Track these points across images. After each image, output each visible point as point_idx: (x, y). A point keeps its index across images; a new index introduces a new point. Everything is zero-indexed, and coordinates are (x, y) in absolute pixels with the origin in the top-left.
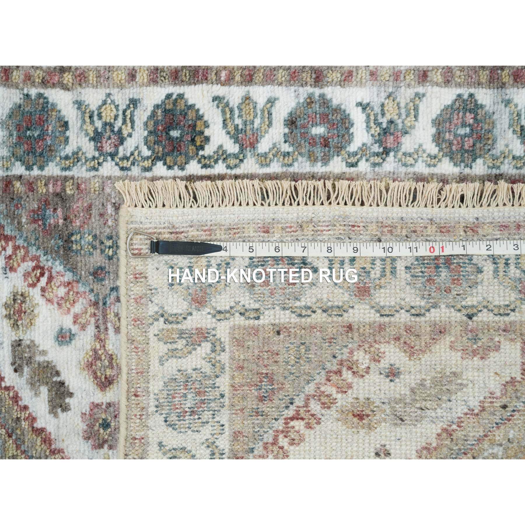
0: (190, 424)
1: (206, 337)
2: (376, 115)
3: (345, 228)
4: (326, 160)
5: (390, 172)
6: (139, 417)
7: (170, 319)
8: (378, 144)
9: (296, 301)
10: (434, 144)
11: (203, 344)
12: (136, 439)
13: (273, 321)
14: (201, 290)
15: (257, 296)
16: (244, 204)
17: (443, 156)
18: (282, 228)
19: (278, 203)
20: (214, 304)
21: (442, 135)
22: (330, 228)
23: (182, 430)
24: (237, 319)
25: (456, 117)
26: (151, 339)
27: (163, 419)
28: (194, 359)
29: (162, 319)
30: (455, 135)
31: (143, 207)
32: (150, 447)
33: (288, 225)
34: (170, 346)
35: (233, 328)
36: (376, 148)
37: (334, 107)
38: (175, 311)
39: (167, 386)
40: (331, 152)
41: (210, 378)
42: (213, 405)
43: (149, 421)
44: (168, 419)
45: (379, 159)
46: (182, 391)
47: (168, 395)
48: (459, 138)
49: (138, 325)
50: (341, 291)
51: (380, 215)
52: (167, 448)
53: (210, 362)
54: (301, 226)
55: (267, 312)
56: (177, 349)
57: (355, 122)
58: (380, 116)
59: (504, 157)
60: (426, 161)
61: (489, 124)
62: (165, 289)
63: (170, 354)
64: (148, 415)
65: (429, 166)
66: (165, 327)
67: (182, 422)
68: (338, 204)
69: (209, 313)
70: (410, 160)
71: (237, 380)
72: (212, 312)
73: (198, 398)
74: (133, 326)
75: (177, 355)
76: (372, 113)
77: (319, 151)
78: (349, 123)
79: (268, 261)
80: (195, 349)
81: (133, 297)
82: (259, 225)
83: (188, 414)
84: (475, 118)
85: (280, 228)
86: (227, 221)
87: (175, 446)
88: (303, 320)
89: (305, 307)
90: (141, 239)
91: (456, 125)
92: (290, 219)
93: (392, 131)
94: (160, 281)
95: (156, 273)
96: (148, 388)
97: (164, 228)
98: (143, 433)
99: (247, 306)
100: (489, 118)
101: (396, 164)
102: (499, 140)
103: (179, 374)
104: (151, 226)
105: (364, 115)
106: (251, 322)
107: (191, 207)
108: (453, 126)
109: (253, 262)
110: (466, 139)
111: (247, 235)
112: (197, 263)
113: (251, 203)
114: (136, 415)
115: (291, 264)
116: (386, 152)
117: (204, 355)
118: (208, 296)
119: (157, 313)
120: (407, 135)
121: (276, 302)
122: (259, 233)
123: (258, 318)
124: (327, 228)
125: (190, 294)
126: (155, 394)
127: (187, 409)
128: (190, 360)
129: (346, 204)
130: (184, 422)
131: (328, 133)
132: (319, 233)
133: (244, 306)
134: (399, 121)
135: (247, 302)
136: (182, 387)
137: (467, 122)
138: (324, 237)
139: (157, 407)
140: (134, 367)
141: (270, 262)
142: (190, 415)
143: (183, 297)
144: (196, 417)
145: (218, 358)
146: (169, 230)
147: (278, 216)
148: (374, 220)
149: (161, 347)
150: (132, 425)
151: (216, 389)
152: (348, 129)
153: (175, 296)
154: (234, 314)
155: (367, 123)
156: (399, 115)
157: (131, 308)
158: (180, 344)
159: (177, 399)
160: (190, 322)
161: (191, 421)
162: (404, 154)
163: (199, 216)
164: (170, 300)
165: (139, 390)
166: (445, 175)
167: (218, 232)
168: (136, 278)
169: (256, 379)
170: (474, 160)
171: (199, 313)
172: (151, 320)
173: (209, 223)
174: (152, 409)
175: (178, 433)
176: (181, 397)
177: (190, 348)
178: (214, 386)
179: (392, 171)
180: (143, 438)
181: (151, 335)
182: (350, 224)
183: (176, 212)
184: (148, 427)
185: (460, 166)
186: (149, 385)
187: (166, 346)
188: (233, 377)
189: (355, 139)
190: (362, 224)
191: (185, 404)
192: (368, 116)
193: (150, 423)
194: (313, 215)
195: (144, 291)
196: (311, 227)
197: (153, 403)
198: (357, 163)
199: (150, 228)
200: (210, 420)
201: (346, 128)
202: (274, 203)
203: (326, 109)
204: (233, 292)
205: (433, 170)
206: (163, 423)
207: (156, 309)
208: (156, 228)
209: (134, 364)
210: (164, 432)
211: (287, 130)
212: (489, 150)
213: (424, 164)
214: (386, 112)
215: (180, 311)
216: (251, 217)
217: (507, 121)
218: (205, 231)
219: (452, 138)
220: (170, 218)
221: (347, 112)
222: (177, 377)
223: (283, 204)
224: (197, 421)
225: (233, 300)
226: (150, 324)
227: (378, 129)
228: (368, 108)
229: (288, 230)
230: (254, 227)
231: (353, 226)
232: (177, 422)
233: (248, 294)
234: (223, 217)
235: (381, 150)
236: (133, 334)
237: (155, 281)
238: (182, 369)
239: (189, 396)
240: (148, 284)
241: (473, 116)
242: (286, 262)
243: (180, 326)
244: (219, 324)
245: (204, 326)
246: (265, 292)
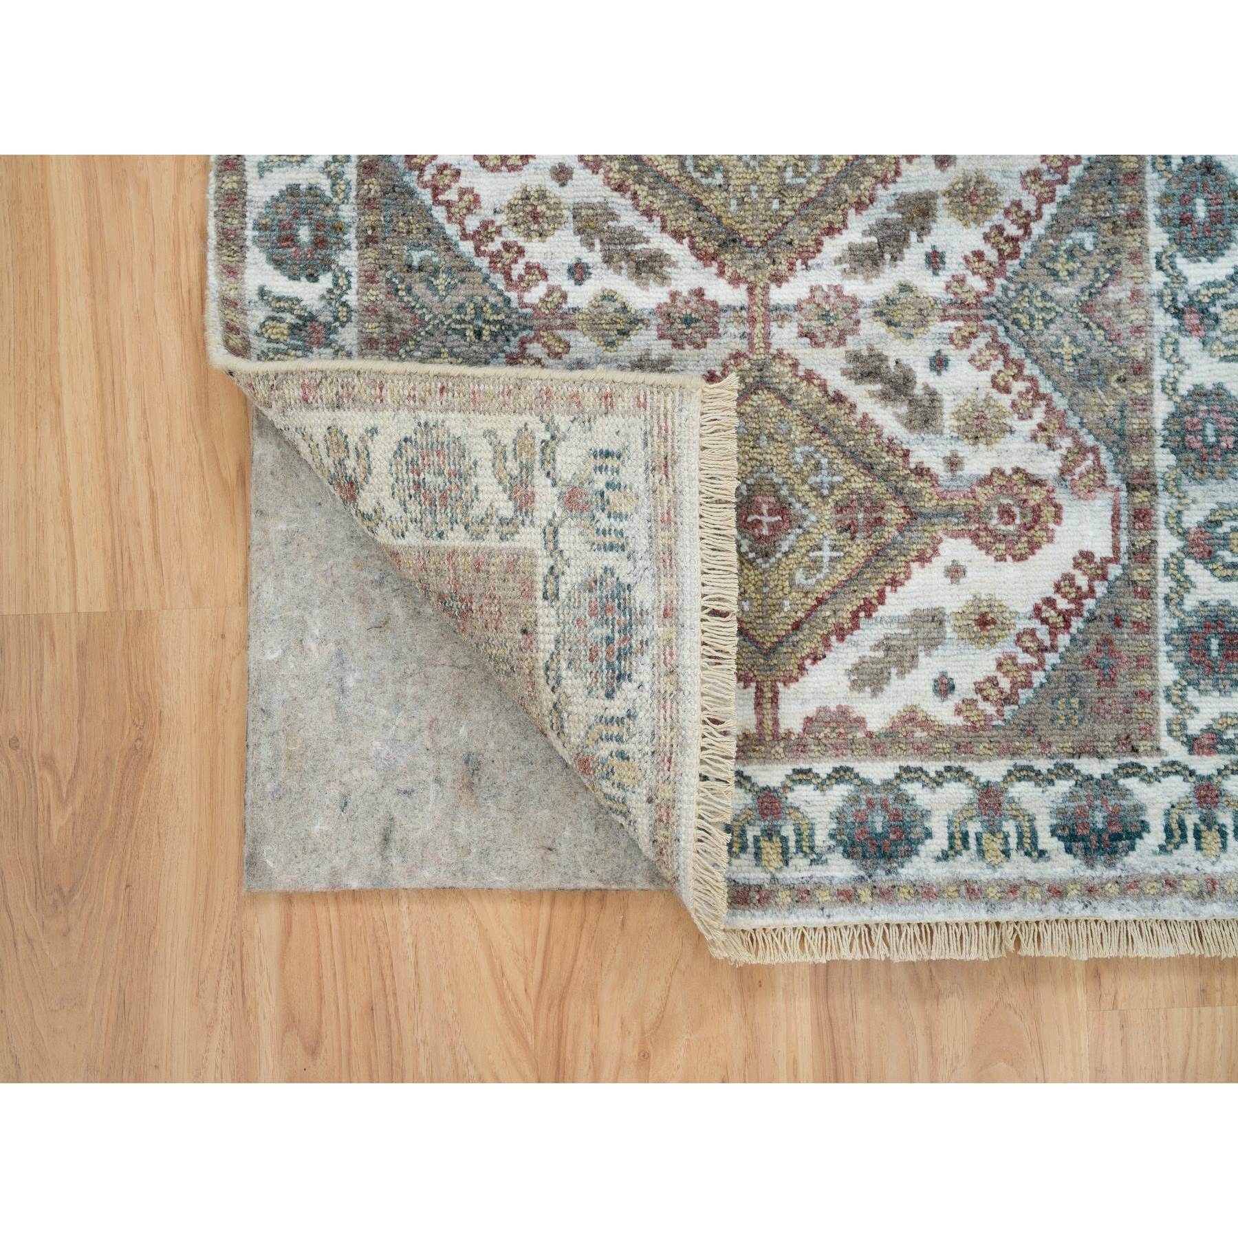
0: (403, 482)
1: (521, 510)
2: (1223, 296)
3: (668, 746)
4: (1164, 221)
5: (1152, 320)
6: (412, 394)
7: (548, 451)
8: (1187, 300)
9: (567, 662)
10: (1192, 388)
11: (511, 504)
12: (381, 389)
13: (541, 621)
14: (587, 503)
15: (576, 596)
16: (704, 578)
17: (1175, 402)
18: (670, 640)
19: (706, 634)
20: (567, 523)
21: (1204, 399)
22: (669, 720)
23: (394, 468)
24: (546, 561)
25: (1228, 420)
26: (520, 419)
27: (408, 436)
28: (491, 488)
29: (548, 436)
30: (1204, 421)
31: (702, 414)
32: (370, 414)
33: (675, 649)
34: (510, 448)
35: (532, 555)
36: (1182, 298)
37: (1233, 231)
38: (558, 458)
39: (454, 442)
40: (1173, 229)
41: (465, 514)
42: (429, 519)
43: (406, 412)
44: (409, 443)
45: (1169, 303)
46: (447, 468)
47: (443, 443)
48: (1200, 427)
49: (541, 397)
50: (582, 734)
51: (685, 806)
52: (369, 443)
53: (487, 515)
54: (672, 672)
55: (553, 612)
56: (506, 459)
57: (1215, 264)
58: (1224, 302)
59: (1179, 497)
60: (1168, 376)
61: (1221, 472)
62: (590, 444)
63: (500, 448)
64: (415, 409)
65: (1163, 381)
66: (538, 442)
67: (405, 467)
68: (704, 737)
69: (554, 515)
70: (1169, 352)
71: (461, 560)
72: (556, 519)
73: (438, 495)
74: (539, 388)
75: (498, 461)
76: (1227, 291)
77: (1173, 210)
78: (1214, 256)
79: (625, 614)
80: (505, 490)
81: (580, 390)
82: (675, 602)
83: (416, 477)
84: (1228, 450)
85: (670, 636)
86: (681, 550)
87: (372, 455)
88: (542, 672)
89: (559, 676)
90: (659, 408)
91: (1218, 421)
92: (682, 653)
93: (1206, 321)
94: (600, 437)
95: (612, 430)
96: (453, 410)
97: (673, 447)
98: (389, 400)
99: (562, 579)
100: (1230, 472)
101: (1163, 329)
102: (1202, 487)
103: (471, 462)
104: (677, 425)
105: (1224, 278)
106: (540, 586)
107: (701, 493)
108: (1215, 416)
109: (624, 591)
110: (1200, 438)
111: (662, 581)
112: (625, 497)
113: (706, 590)
114: (414, 389)
115: (620, 655)
116: (1178, 314)
117: (496, 505)
118: (578, 514)
119: (557, 428)
120: (1201, 345)
121: (567, 627)
122: (663, 601)
123: (545, 598)
124: (668, 716)
125: (582, 483)
126: (443, 421)
127: (422, 476)
128: (490, 481)
129: (703, 749)
130: (404, 471)
131: (1199, 224)
132: (662, 702)
133: (563, 573)
134: (1219, 333)
135: (568, 579)
136: (453, 467)
137: (1223, 438)
138: (656, 711)
139: (426, 424)
140: (482, 387)
141: (623, 618)
142: (414, 481)
143: (578, 472)
144: (412, 492)
145: (492, 528)
146: (670, 454)
147: (687, 634)
148: (676, 795)
149: (509, 434)
150: (401, 382)
151: (450, 526)
152: (1205, 253)
153: (579, 460)
154: (552, 556)
155: (1214, 283)
156: (1227, 333)
157: (565, 387)
158: (513, 466)
159: (436, 459)
160: (543, 482)
161: (406, 483)
162: (1176, 342)
163: (688, 504)
164: (573, 451)
165: (450, 394)
166: (1152, 405)
167: (667, 533)
168: (606, 398)
169: (465, 592)
170: (1173, 451)
171: (556, 498)
172: (547, 418)
173: (678, 520)
174: (423, 416)
175: (390, 461)
176: (439, 465)
177: (506, 481)
178: (453, 521)
179: (1155, 323)
180: (382, 401)
181: (526, 418)
182: (673, 756)
183: (693, 467)
184: (398, 409)
185: (1164, 430)
186: (456, 412)
187: (510, 442)
188: (465, 554)
189: (1192, 265)
190: (672, 774)
191: (429, 473)
192: (1223, 285)
193: (404, 414)
194: (687, 693)
195: (588, 409)
196: (670, 688)
197: (432, 417)
198: (1161, 268)
199: (673, 423)
200: (409, 515)
201: (1205, 251)
202: (705, 629)
203: (1228, 220)
204: (583, 555)
205: (1157, 386)
206: (403, 436)
207: (563, 428)
208: (673, 433)
209: (487, 387)
210: (391, 437)
211: (1198, 160)
212: (1187, 474)
213: (1165, 373)
214: (1230, 311)
215: (558, 466)
216: (687, 589)
217: (1226, 500)
218: (668, 513)
219: (1201, 415)
220: (685, 459)
221: (1226, 252)
222: (467, 459)
223: (704, 644)
224: (407, 492)
225: (572, 556)
226: (542, 417)
227: (1207, 300)
228: (1233, 284)
229: (668, 649)
230: (672, 593)
231: (669, 761)
232: (404, 459)
233: (579, 579)
234: (687, 542)
235: (1180, 305)
236: (528, 388)
237: (600, 429)
238: (478, 468)
239: (440, 480)
240: (598, 416)
241: (1231, 446)
242: (622, 646)
243: (537, 465)
244: (540, 531)
245: (537, 505)
246: (582, 609)
